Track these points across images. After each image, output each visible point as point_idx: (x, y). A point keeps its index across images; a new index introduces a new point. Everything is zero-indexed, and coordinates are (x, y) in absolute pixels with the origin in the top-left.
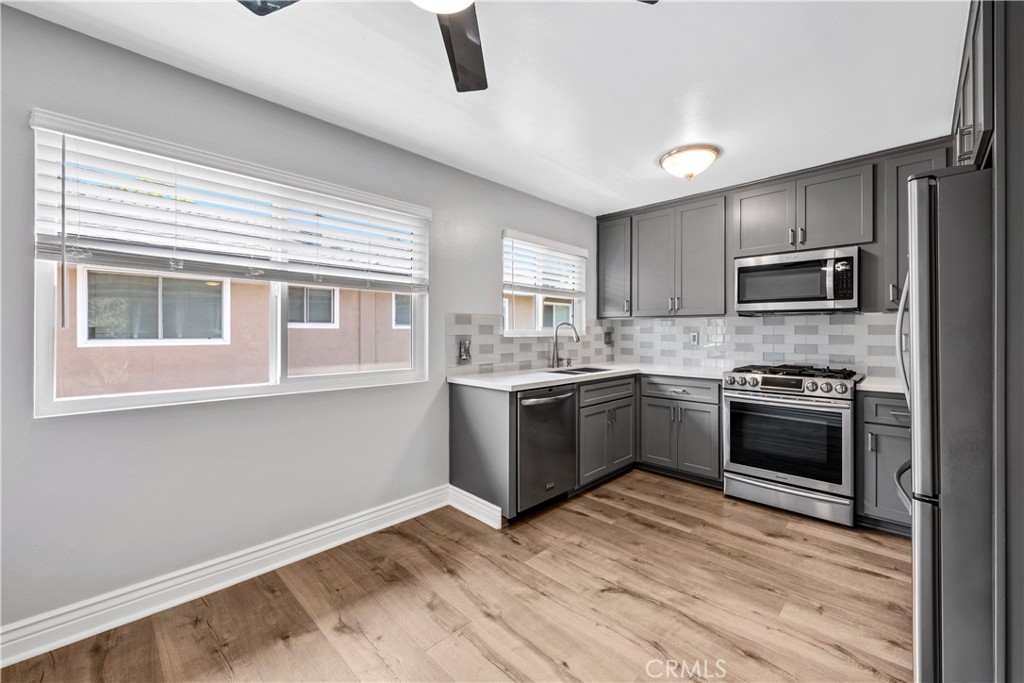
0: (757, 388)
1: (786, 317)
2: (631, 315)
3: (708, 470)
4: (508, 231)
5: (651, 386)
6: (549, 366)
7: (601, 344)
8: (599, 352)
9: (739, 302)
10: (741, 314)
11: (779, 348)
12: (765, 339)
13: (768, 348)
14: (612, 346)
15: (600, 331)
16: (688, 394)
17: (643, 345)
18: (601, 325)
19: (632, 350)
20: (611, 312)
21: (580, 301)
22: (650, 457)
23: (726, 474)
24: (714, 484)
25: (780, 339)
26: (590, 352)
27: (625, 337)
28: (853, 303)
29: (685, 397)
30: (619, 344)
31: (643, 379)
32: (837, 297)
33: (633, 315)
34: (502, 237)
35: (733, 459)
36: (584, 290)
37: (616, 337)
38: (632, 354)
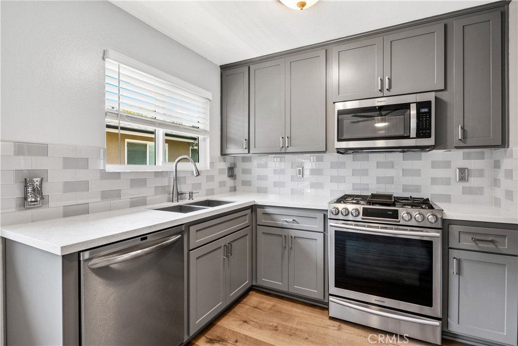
0: (359, 218)
1: (370, 155)
2: (249, 152)
4: (111, 52)
5: (266, 216)
7: (225, 177)
8: (222, 184)
9: (339, 140)
10: (339, 151)
11: (365, 180)
12: (355, 172)
13: (357, 180)
14: (235, 179)
15: (224, 166)
16: (298, 223)
17: (260, 178)
18: (225, 161)
19: (251, 182)
20: (232, 150)
21: (204, 139)
23: (331, 298)
24: (321, 306)
25: (365, 172)
26: (215, 185)
27: (245, 171)
28: (430, 141)
29: (295, 226)
30: (240, 176)
31: (258, 209)
32: (419, 136)
33: (251, 152)
34: (104, 59)
35: (338, 285)
36: (208, 129)
37: (238, 171)
38: (251, 185)
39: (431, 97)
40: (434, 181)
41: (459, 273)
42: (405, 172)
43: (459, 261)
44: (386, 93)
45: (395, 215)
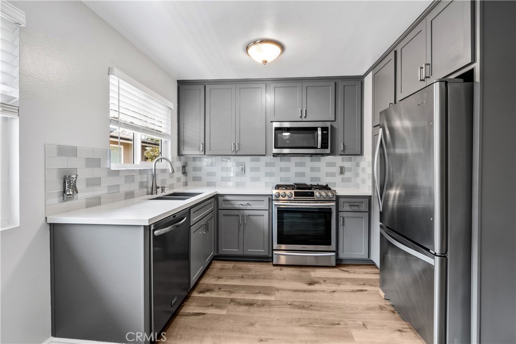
0: (292, 198)
1: (291, 158)
2: (205, 154)
3: (262, 251)
4: (116, 70)
5: (226, 202)
6: (148, 194)
7: (179, 174)
8: (179, 179)
9: (275, 148)
10: (275, 155)
11: (288, 175)
12: (282, 170)
13: (283, 174)
14: (186, 175)
15: (178, 165)
16: (250, 205)
17: (210, 174)
18: (180, 161)
19: (201, 177)
20: (187, 151)
21: (166, 142)
22: (225, 250)
23: (275, 252)
24: (266, 259)
26: (174, 181)
27: (196, 169)
28: (328, 151)
29: (249, 207)
30: (191, 173)
31: (219, 198)
32: (322, 147)
33: (206, 154)
34: (109, 75)
35: (279, 242)
36: (170, 134)
37: (189, 169)
38: (201, 180)
39: (328, 125)
40: (328, 175)
41: (343, 225)
42: (312, 169)
43: (343, 218)
44: (304, 119)
45: (312, 194)
